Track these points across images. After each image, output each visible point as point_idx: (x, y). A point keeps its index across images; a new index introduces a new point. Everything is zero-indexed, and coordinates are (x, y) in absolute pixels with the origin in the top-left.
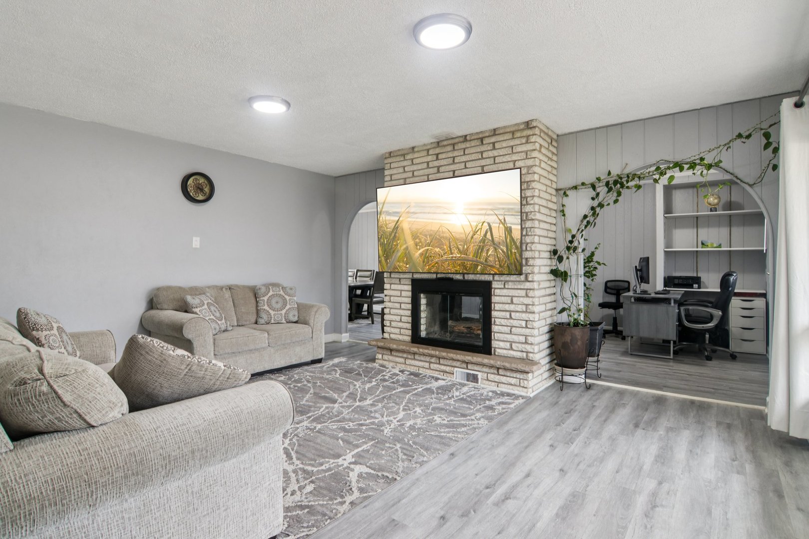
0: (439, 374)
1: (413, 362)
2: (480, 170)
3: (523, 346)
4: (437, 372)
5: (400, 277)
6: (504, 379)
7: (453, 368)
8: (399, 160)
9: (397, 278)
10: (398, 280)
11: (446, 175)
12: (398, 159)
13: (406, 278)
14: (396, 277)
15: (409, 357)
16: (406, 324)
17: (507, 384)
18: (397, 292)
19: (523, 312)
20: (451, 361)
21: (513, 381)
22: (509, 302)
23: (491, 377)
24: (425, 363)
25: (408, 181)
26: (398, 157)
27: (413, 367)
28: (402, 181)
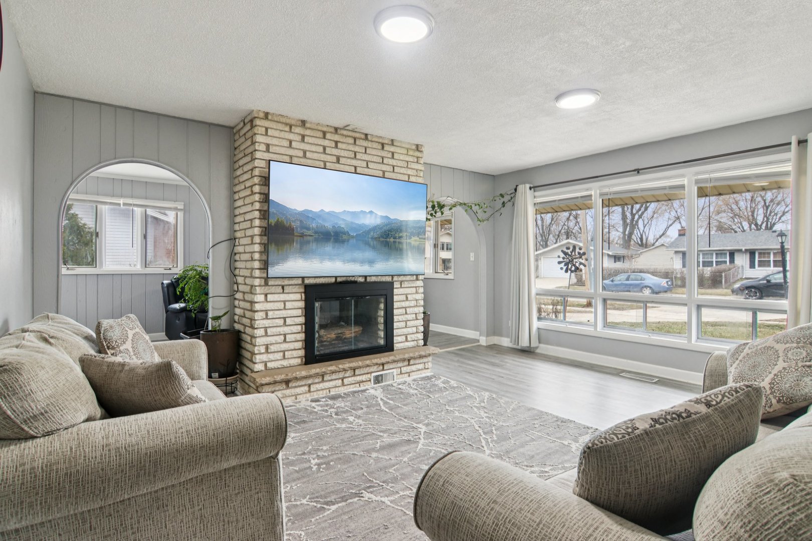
0: (355, 387)
1: (322, 386)
2: (381, 174)
3: (416, 335)
4: (352, 386)
5: (283, 284)
6: (414, 368)
7: (369, 375)
8: (281, 129)
9: (280, 285)
10: (280, 287)
11: (347, 168)
12: (281, 127)
13: (296, 285)
14: (276, 283)
15: (317, 380)
16: (293, 343)
17: (417, 371)
18: (280, 303)
19: (414, 307)
20: (368, 368)
21: (421, 366)
22: (405, 299)
23: (404, 370)
24: (337, 381)
25: (295, 160)
26: (280, 124)
27: (321, 392)
28: (287, 159)
